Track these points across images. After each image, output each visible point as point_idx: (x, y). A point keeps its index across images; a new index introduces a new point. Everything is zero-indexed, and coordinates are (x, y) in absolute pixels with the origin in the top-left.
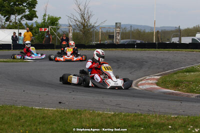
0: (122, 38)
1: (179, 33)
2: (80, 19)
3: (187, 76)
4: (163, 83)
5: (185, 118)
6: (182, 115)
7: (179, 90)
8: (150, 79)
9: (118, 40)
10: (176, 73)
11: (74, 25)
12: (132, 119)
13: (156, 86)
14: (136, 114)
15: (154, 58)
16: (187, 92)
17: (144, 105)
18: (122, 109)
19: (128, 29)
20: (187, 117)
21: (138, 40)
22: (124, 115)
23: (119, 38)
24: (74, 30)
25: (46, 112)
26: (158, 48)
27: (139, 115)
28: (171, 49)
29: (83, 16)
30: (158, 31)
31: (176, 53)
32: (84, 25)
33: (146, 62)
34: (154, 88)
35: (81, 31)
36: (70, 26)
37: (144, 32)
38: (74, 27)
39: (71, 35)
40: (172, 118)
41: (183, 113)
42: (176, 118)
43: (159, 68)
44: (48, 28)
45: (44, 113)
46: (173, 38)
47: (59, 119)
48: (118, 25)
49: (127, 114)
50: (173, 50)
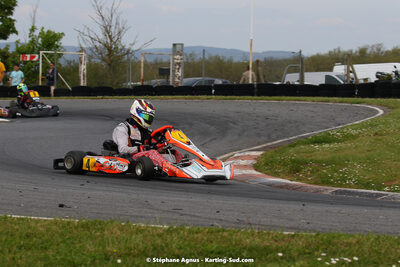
0: (186, 75)
1: (301, 64)
2: (101, 37)
3: (315, 150)
4: (267, 164)
5: (311, 237)
6: (305, 230)
7: (299, 180)
8: (242, 158)
9: (177, 77)
10: (292, 145)
11: (91, 49)
12: (205, 238)
13: (254, 172)
14: (214, 229)
15: (249, 114)
16: (316, 183)
17: (230, 210)
18: (185, 218)
19: (198, 57)
20: (314, 234)
21: (217, 77)
22: (190, 232)
23: (180, 74)
24: (90, 57)
25: (33, 224)
26: (259, 95)
27: (219, 231)
28: (283, 97)
29: (107, 31)
30: (258, 61)
31: (294, 104)
32: (110, 49)
33: (234, 123)
34: (251, 176)
35: (103, 60)
36: (82, 50)
37: (230, 62)
38: (89, 52)
39: (83, 68)
40: (285, 236)
41: (307, 226)
42: (293, 236)
43: (259, 135)
44: (39, 53)
45: (29, 228)
46: (288, 75)
47: (60, 240)
48: (178, 48)
49: (195, 229)
50: (289, 98)
